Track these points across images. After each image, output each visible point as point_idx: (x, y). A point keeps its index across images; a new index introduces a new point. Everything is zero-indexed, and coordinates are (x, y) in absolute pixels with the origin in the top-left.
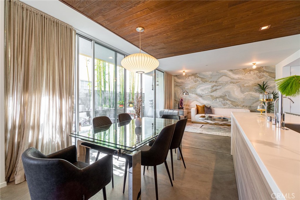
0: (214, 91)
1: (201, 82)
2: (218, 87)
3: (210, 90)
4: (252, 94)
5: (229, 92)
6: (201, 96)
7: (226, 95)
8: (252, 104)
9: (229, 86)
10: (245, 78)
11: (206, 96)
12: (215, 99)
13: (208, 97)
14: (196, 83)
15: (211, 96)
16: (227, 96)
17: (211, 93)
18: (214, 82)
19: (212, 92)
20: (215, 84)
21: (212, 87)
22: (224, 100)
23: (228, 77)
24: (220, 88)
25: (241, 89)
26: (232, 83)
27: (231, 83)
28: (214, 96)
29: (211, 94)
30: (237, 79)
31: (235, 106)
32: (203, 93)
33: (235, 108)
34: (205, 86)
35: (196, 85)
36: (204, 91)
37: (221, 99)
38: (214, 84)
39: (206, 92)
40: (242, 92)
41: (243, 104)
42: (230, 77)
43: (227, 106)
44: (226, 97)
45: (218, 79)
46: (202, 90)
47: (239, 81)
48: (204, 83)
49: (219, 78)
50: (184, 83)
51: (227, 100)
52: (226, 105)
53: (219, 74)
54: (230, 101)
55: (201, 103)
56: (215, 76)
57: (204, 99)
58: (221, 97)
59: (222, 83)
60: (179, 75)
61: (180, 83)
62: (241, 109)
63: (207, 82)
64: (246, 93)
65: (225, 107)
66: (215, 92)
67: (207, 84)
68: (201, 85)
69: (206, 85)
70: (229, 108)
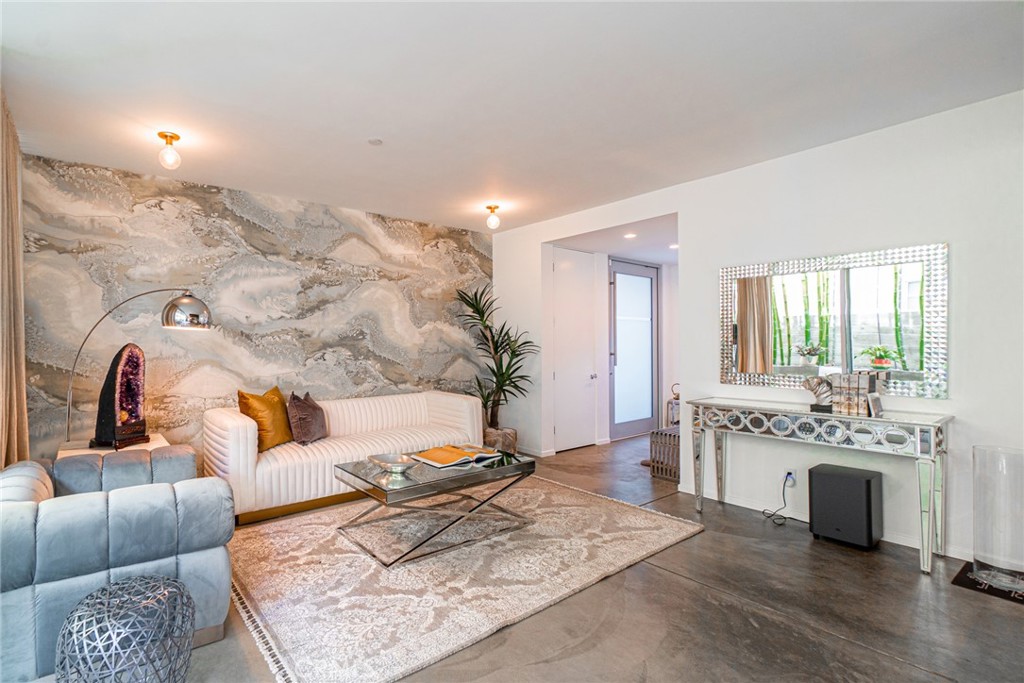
0: (312, 310)
1: (242, 251)
2: (331, 292)
3: (293, 301)
4: (441, 331)
5: (376, 320)
6: (245, 336)
7: (362, 333)
8: (444, 371)
9: (373, 289)
10: (423, 265)
11: (272, 334)
12: (319, 355)
13: (286, 342)
14: (213, 252)
15: (302, 335)
16: (368, 337)
17: (298, 318)
18: (311, 258)
19: (304, 312)
20: (319, 271)
21: (306, 287)
22: (354, 356)
23: (371, 245)
24: (341, 297)
25: (413, 306)
26: (385, 276)
27: (381, 277)
28: (315, 336)
29: (302, 325)
30: (398, 264)
31: (396, 384)
32: (258, 316)
33: (394, 393)
34: (269, 275)
35: (210, 260)
36: (264, 304)
37: (346, 353)
38: (313, 270)
39: (275, 315)
40: (417, 320)
41: (420, 373)
42: (377, 251)
43: (366, 386)
44: (365, 341)
45: (330, 249)
46: (253, 299)
47: (407, 271)
48: (260, 257)
49: (336, 243)
50: (122, 235)
51: (369, 355)
52: (364, 380)
53: (337, 225)
54: (378, 358)
55: (246, 375)
56: (316, 227)
57: (261, 353)
58: (343, 341)
59: (345, 273)
60: (70, 166)
61: (80, 230)
62: (413, 392)
63: (277, 254)
64: (428, 326)
65: (361, 388)
66: (318, 314)
67: (279, 265)
68: (243, 270)
69: (274, 270)
70: (376, 392)
